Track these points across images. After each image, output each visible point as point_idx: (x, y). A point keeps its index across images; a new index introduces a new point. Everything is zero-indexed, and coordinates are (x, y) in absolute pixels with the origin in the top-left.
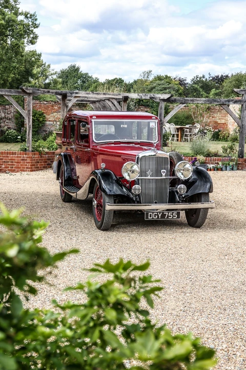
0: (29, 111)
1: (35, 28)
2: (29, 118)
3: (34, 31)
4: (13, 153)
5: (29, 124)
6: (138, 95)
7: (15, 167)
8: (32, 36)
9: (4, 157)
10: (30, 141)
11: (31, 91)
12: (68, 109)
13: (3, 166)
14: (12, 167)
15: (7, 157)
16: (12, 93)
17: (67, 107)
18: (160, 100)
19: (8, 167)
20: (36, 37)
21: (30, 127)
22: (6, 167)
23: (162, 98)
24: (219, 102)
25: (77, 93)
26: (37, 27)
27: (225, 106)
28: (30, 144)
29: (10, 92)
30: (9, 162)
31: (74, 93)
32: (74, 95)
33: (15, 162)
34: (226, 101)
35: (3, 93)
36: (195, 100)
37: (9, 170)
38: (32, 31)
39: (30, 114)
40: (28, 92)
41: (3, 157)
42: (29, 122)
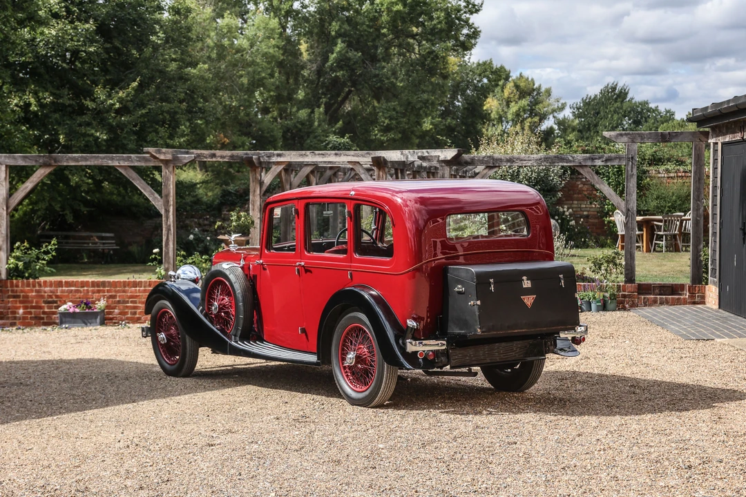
0: (167, 196)
1: (472, 13)
2: (167, 211)
3: (471, 22)
4: (135, 284)
5: (167, 223)
6: (402, 154)
7: (140, 313)
8: (465, 31)
9: (119, 291)
10: (169, 258)
11: (169, 157)
12: (264, 188)
13: (116, 311)
14: (135, 313)
15: (124, 291)
16: (132, 161)
17: (261, 183)
18: (439, 161)
19: (127, 313)
20: (475, 34)
21: (169, 230)
22: (120, 314)
23: (442, 158)
24: (570, 161)
25: (279, 155)
26: (477, 11)
27: (585, 169)
28: (169, 263)
29: (128, 159)
30: (127, 302)
31: (274, 155)
32: (274, 159)
33: (140, 303)
34: (585, 160)
35: (116, 163)
36: (518, 159)
37: (127, 319)
38: (467, 21)
39: (168, 201)
40: (162, 157)
41: (116, 291)
42: (167, 218)
